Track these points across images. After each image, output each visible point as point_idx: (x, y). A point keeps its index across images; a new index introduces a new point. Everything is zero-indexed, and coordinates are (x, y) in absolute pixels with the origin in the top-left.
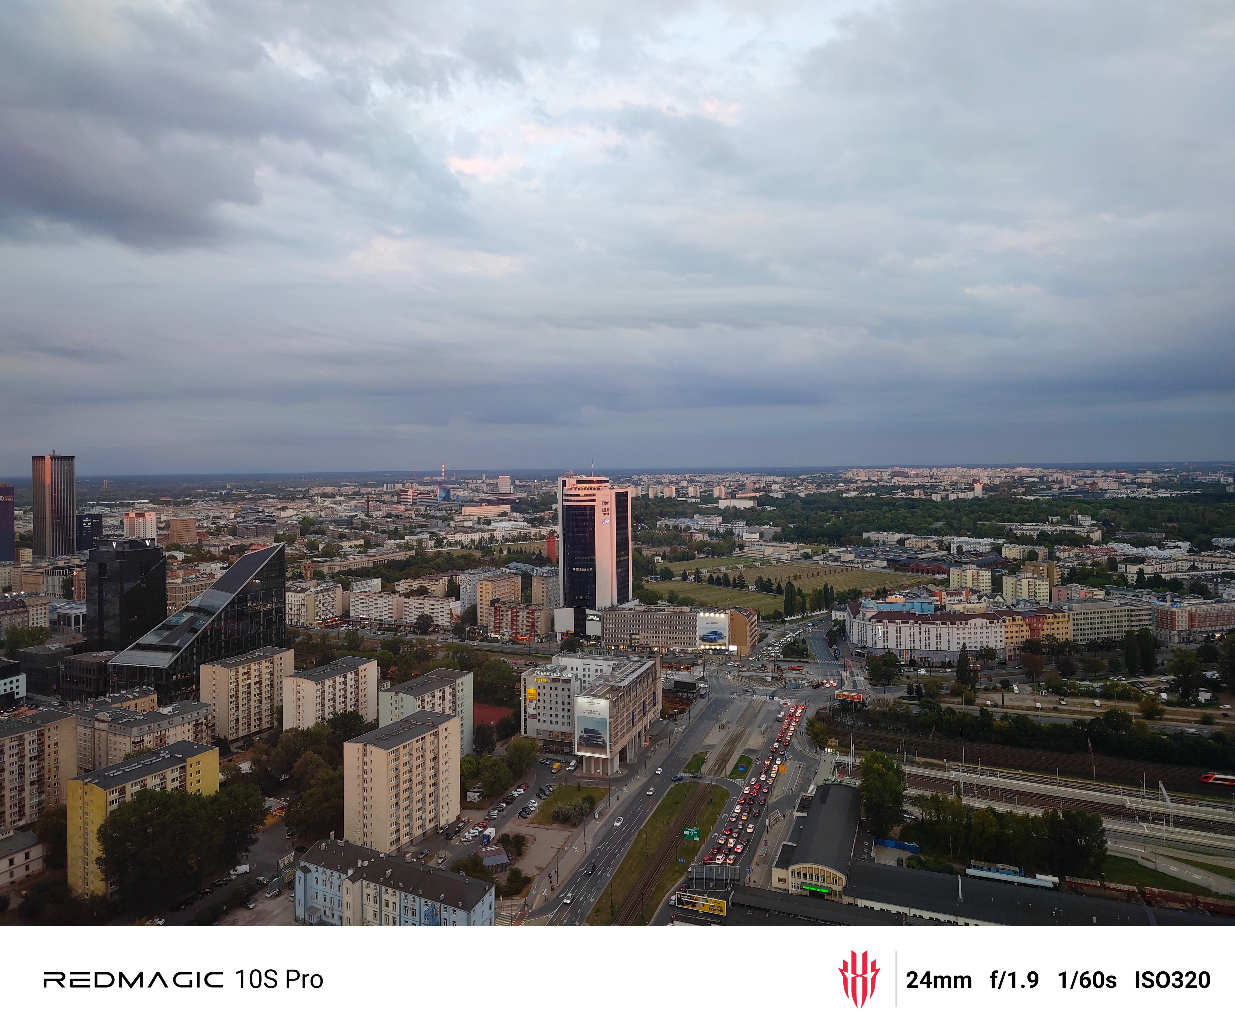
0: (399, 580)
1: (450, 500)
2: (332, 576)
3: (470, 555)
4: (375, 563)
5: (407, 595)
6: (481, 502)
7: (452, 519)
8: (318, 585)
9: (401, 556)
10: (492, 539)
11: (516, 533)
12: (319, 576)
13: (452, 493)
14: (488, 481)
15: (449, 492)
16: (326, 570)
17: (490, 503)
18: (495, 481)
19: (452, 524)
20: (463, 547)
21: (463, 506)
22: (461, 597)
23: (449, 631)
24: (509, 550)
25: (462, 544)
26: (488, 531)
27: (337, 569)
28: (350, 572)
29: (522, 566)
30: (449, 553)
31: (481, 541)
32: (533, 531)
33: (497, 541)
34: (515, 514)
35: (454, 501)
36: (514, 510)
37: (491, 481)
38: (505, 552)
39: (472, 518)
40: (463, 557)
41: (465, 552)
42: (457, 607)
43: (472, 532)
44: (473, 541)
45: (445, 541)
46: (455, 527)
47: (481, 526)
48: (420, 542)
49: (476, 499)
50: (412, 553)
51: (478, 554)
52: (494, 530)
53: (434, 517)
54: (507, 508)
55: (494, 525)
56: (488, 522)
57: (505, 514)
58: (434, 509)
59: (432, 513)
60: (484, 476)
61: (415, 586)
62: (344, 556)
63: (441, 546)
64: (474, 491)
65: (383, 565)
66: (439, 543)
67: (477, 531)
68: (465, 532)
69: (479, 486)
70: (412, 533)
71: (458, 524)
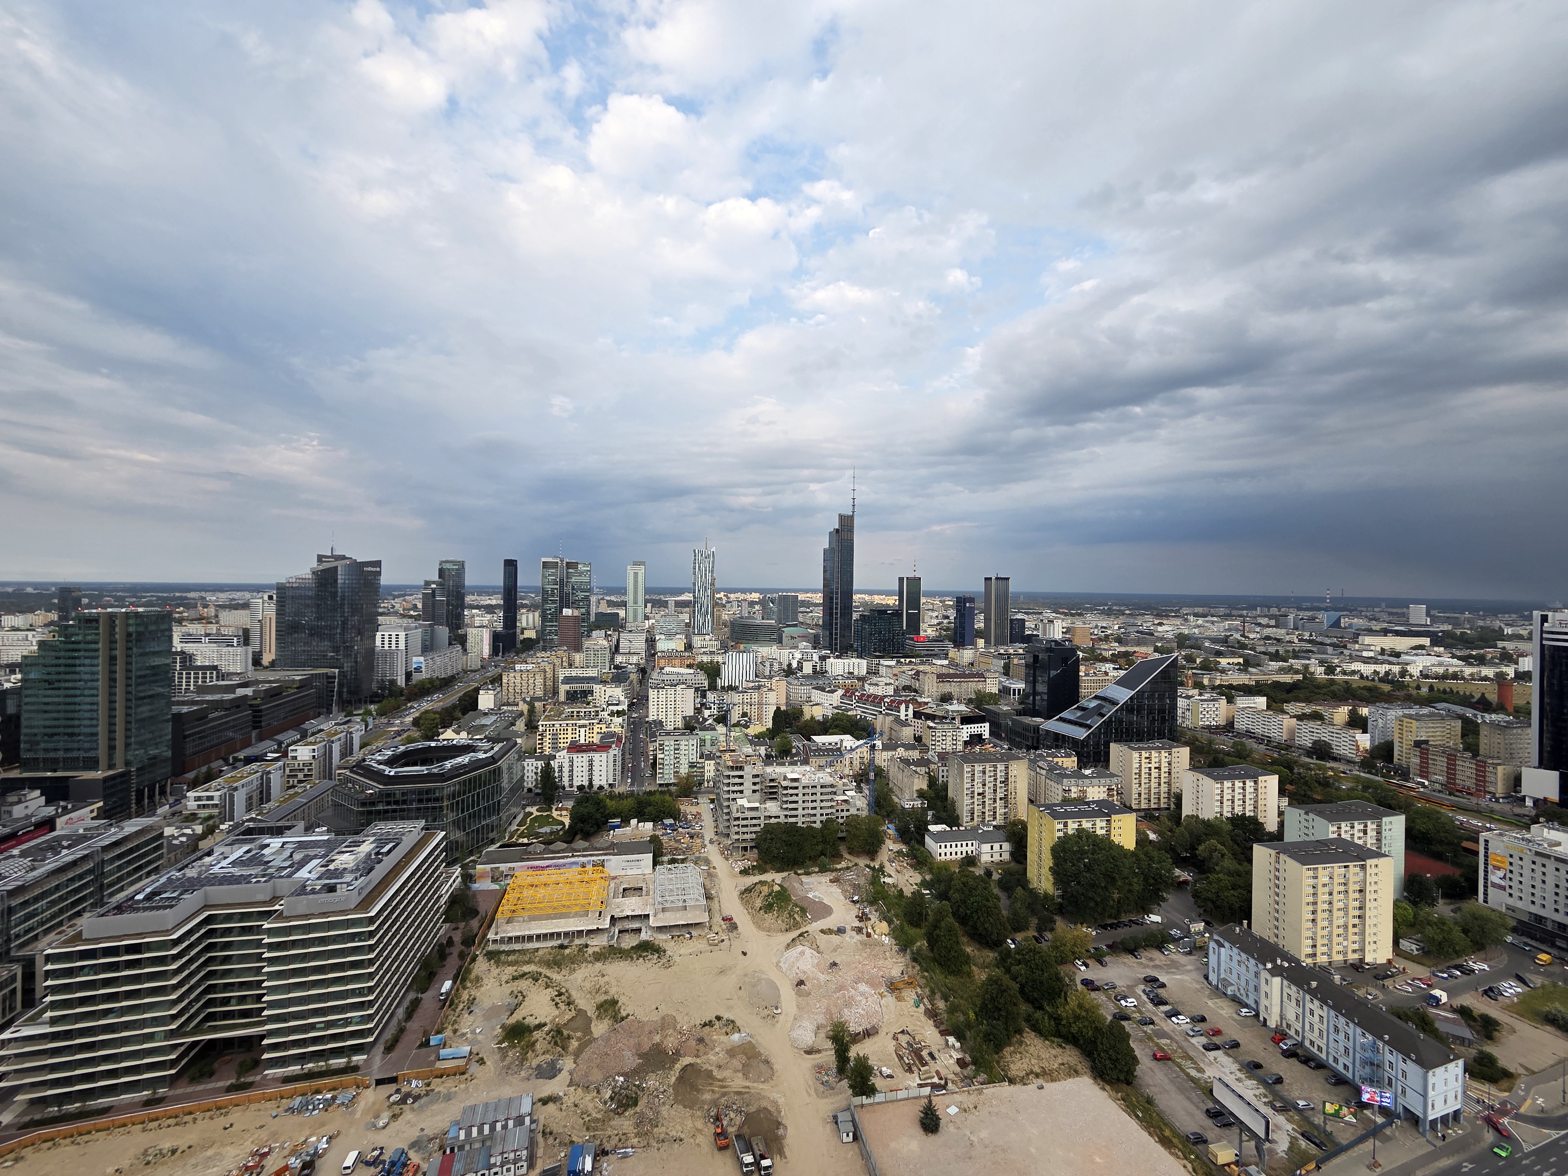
0: (1288, 702)
1: (1340, 627)
2: (1214, 688)
3: (1376, 688)
4: (1257, 682)
5: (1300, 718)
6: (1385, 632)
7: (1345, 647)
8: (1201, 694)
9: (1287, 678)
10: (1403, 673)
11: (1441, 670)
12: (1199, 685)
13: (1342, 621)
14: (1390, 610)
15: (1339, 620)
16: (1206, 682)
17: (1398, 633)
18: (1399, 611)
19: (1346, 652)
20: (1362, 677)
21: (1359, 635)
22: (1369, 729)
23: (1354, 763)
24: (1431, 688)
25: (1362, 675)
26: (1398, 664)
27: (1218, 682)
28: (1231, 687)
29: (1458, 709)
30: (1346, 682)
31: (1387, 673)
32: (1468, 671)
33: (1411, 676)
34: (1436, 649)
35: (1345, 628)
36: (1434, 643)
37: (1395, 610)
38: (1425, 690)
39: (1372, 648)
40: (1365, 688)
41: (1369, 684)
42: (1364, 741)
43: (1375, 663)
44: (1376, 673)
45: (1338, 669)
46: (1350, 655)
47: (1386, 657)
48: (1306, 667)
49: (1374, 628)
50: (1300, 677)
51: (1386, 688)
52: (1407, 664)
53: (1322, 644)
54: (1426, 641)
55: (1404, 658)
56: (1398, 655)
57: (1422, 647)
58: (1321, 635)
59: (1319, 639)
60: (1383, 605)
61: (1308, 711)
62: (1223, 671)
63: (1333, 673)
64: (1370, 620)
65: (1266, 684)
66: (1330, 670)
67: (1382, 663)
68: (1365, 663)
69: (1378, 615)
70: (1296, 657)
71: (1354, 653)
